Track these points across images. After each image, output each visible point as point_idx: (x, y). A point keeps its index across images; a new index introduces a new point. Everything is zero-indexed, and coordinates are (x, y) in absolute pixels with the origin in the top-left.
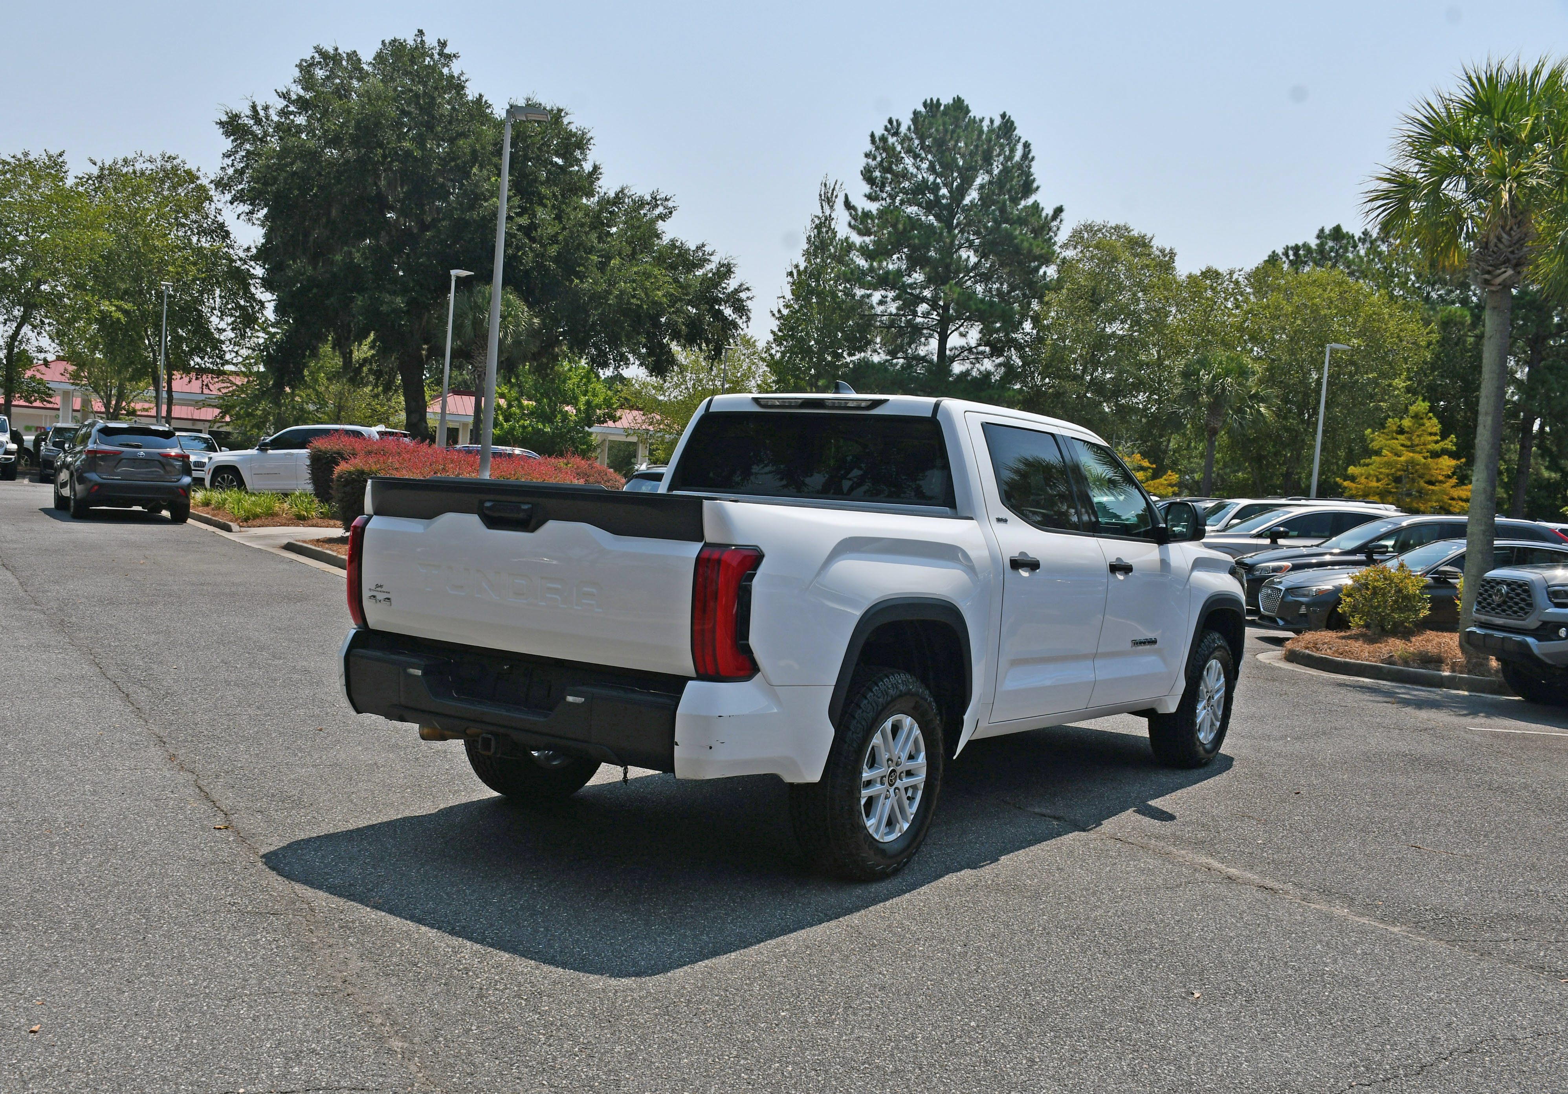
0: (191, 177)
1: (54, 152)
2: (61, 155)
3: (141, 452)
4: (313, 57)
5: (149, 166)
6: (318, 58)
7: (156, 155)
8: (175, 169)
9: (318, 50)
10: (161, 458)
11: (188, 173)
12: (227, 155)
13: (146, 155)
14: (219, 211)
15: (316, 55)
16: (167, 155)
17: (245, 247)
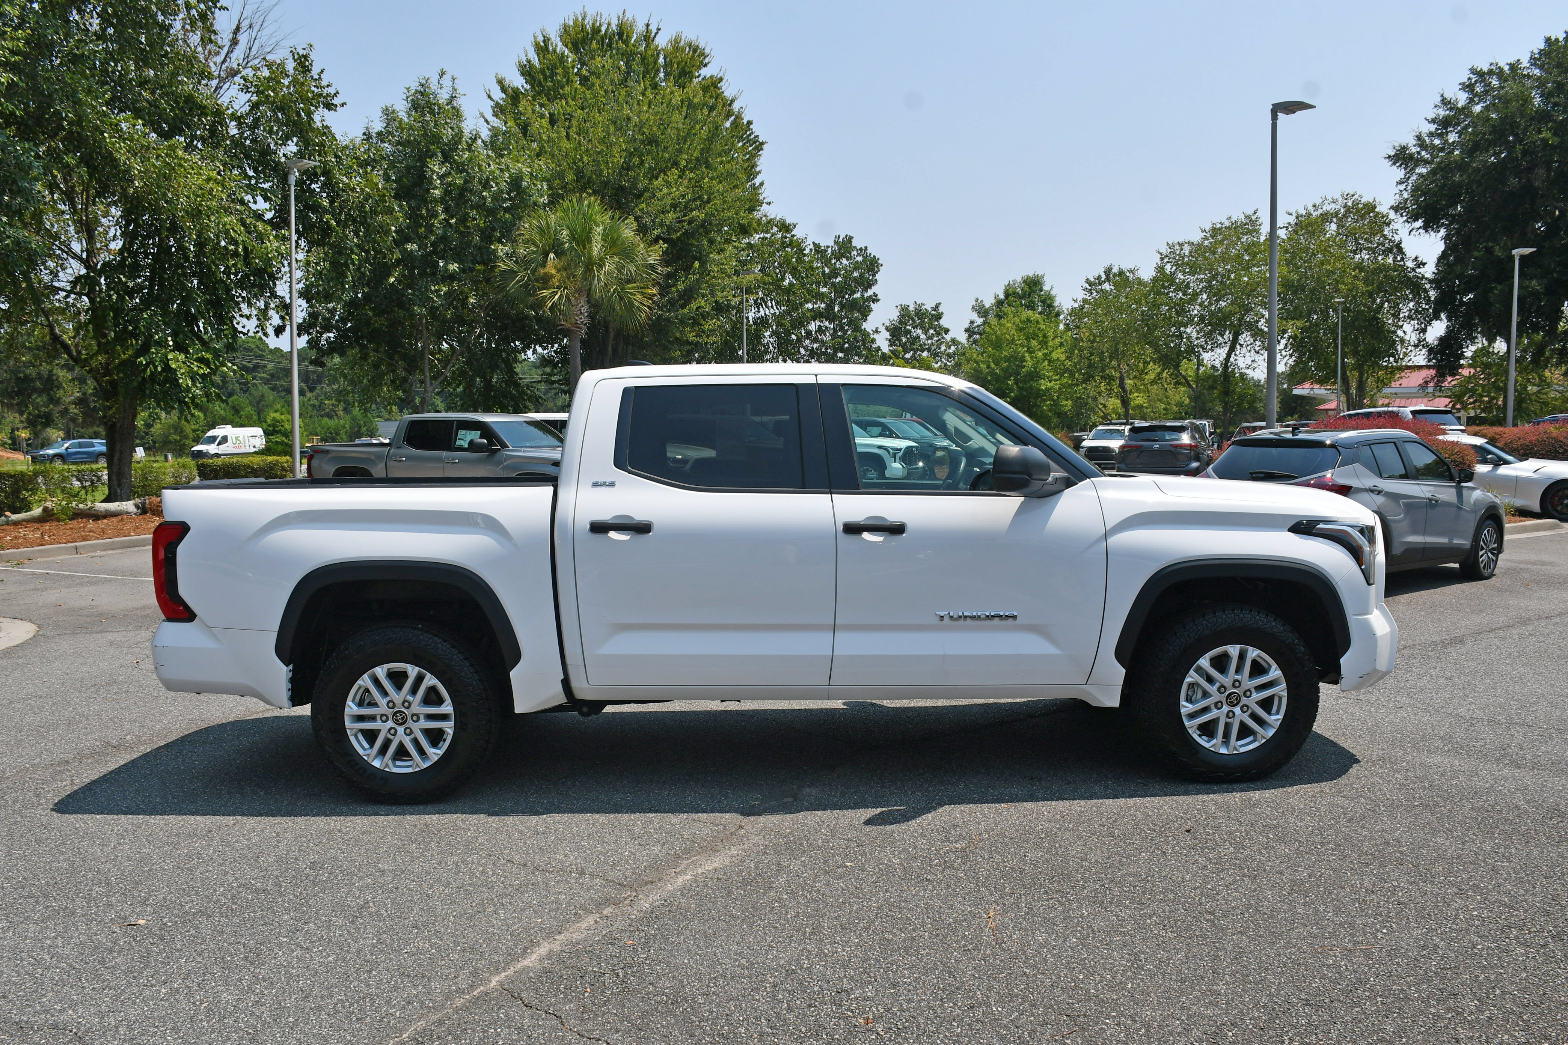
0: (1370, 207)
1: (1250, 212)
2: (1255, 213)
3: (1156, 446)
4: (1469, 79)
5: (1333, 206)
6: (1474, 78)
7: (1337, 196)
8: (1356, 204)
9: (1473, 71)
10: (1173, 449)
11: (1366, 205)
12: (1400, 183)
13: (1329, 198)
14: (1396, 232)
15: (1472, 76)
16: (1346, 193)
17: (1413, 257)
